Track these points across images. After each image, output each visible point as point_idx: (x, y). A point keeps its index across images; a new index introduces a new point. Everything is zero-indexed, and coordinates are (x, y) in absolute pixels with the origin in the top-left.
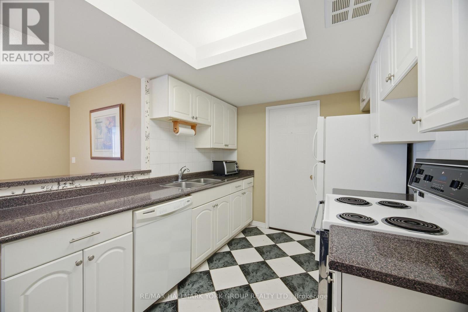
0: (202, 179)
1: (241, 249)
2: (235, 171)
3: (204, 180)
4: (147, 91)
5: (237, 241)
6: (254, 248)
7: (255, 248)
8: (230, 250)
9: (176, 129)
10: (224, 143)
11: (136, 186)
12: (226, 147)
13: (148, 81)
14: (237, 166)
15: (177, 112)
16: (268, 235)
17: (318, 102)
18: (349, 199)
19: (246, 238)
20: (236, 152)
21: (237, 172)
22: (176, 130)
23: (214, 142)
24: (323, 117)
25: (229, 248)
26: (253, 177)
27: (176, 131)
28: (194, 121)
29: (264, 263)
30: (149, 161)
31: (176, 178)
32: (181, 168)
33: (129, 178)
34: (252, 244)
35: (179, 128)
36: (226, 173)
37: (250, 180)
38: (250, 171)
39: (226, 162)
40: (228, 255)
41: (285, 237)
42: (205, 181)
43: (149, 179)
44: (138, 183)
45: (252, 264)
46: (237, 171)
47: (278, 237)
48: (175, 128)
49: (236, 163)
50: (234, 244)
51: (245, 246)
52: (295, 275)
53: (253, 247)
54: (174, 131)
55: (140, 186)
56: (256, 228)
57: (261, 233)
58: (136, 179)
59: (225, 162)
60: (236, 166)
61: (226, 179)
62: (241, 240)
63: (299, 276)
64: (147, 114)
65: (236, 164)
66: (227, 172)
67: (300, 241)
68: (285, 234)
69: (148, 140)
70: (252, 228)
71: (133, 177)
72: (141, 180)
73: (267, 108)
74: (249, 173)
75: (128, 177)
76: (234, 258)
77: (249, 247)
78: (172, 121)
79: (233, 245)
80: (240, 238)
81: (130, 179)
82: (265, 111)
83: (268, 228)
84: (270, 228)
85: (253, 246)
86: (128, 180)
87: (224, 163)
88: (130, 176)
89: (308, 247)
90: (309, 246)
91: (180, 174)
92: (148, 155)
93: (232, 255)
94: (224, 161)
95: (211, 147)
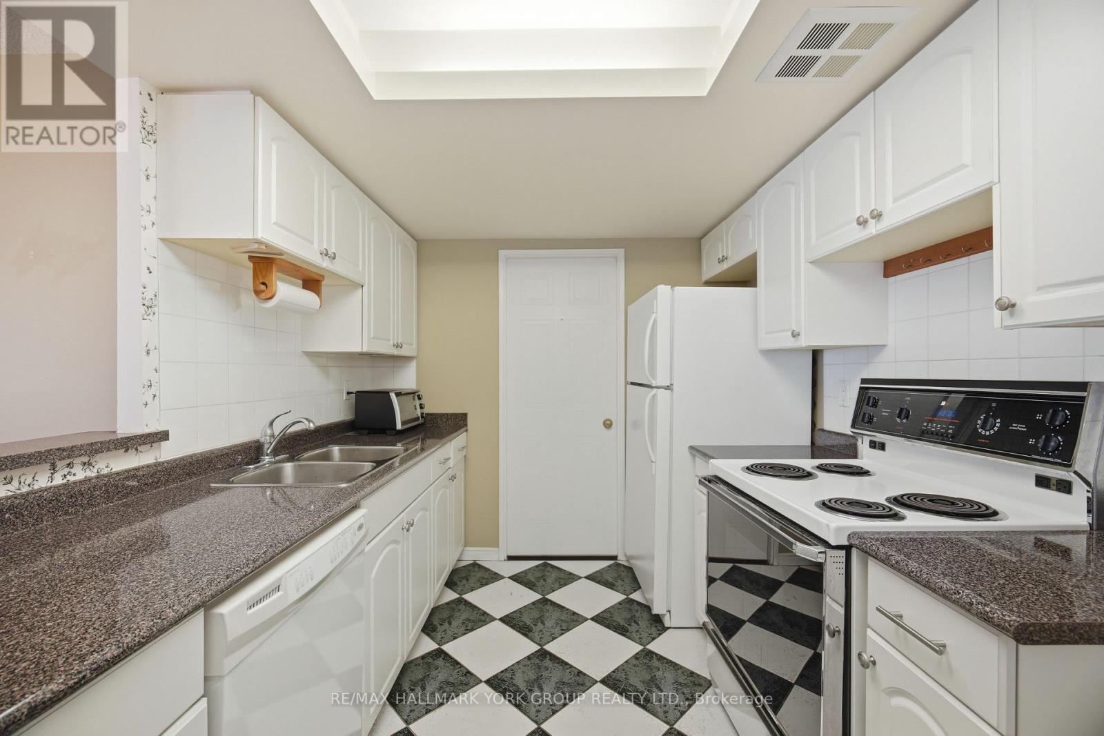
0: (336, 450)
1: (465, 634)
2: (418, 419)
3: (341, 451)
4: (150, 133)
5: (445, 614)
6: (498, 622)
7: (502, 620)
8: (437, 646)
9: (264, 284)
10: (391, 339)
11: (109, 499)
12: (396, 352)
13: (153, 96)
14: (421, 405)
15: (282, 227)
16: (515, 578)
17: (621, 252)
18: (772, 467)
19: (463, 599)
20: (414, 363)
21: (421, 421)
22: (262, 289)
23: (372, 336)
24: (669, 287)
25: (432, 638)
26: (466, 431)
27: (263, 291)
28: (325, 263)
29: (543, 654)
30: (155, 396)
31: (253, 452)
32: (272, 418)
33: (73, 471)
34: (487, 611)
35: (278, 283)
36: (399, 426)
37: (459, 440)
38: (455, 416)
39: (398, 394)
40: (440, 662)
41: (554, 575)
42: (346, 456)
43: (160, 464)
44: (117, 487)
45: (516, 666)
46: (422, 417)
47: (539, 578)
48: (261, 281)
49: (419, 396)
50: (441, 625)
51: (473, 621)
52: (626, 662)
53: (494, 619)
54: (257, 293)
55: (126, 496)
56: (475, 565)
57: (496, 577)
58: (105, 471)
59: (395, 393)
60: (417, 403)
61: (400, 441)
62: (453, 609)
63: (635, 662)
64: (147, 220)
65: (419, 399)
66: (403, 423)
67: (591, 575)
68: (553, 567)
69: (150, 317)
70: (464, 567)
71: (90, 464)
72: (127, 471)
73: (502, 253)
74: (457, 422)
75: (70, 465)
76: (462, 666)
77: (485, 623)
78: (247, 255)
79: (440, 629)
80: (448, 603)
81: (79, 474)
82: (496, 260)
83: (506, 559)
84: (511, 558)
85: (494, 616)
86: (71, 478)
87: (393, 395)
88: (78, 461)
89: (614, 585)
90: (616, 584)
91: (265, 440)
92: (154, 378)
93: (452, 658)
94: (392, 391)
95: (365, 350)
